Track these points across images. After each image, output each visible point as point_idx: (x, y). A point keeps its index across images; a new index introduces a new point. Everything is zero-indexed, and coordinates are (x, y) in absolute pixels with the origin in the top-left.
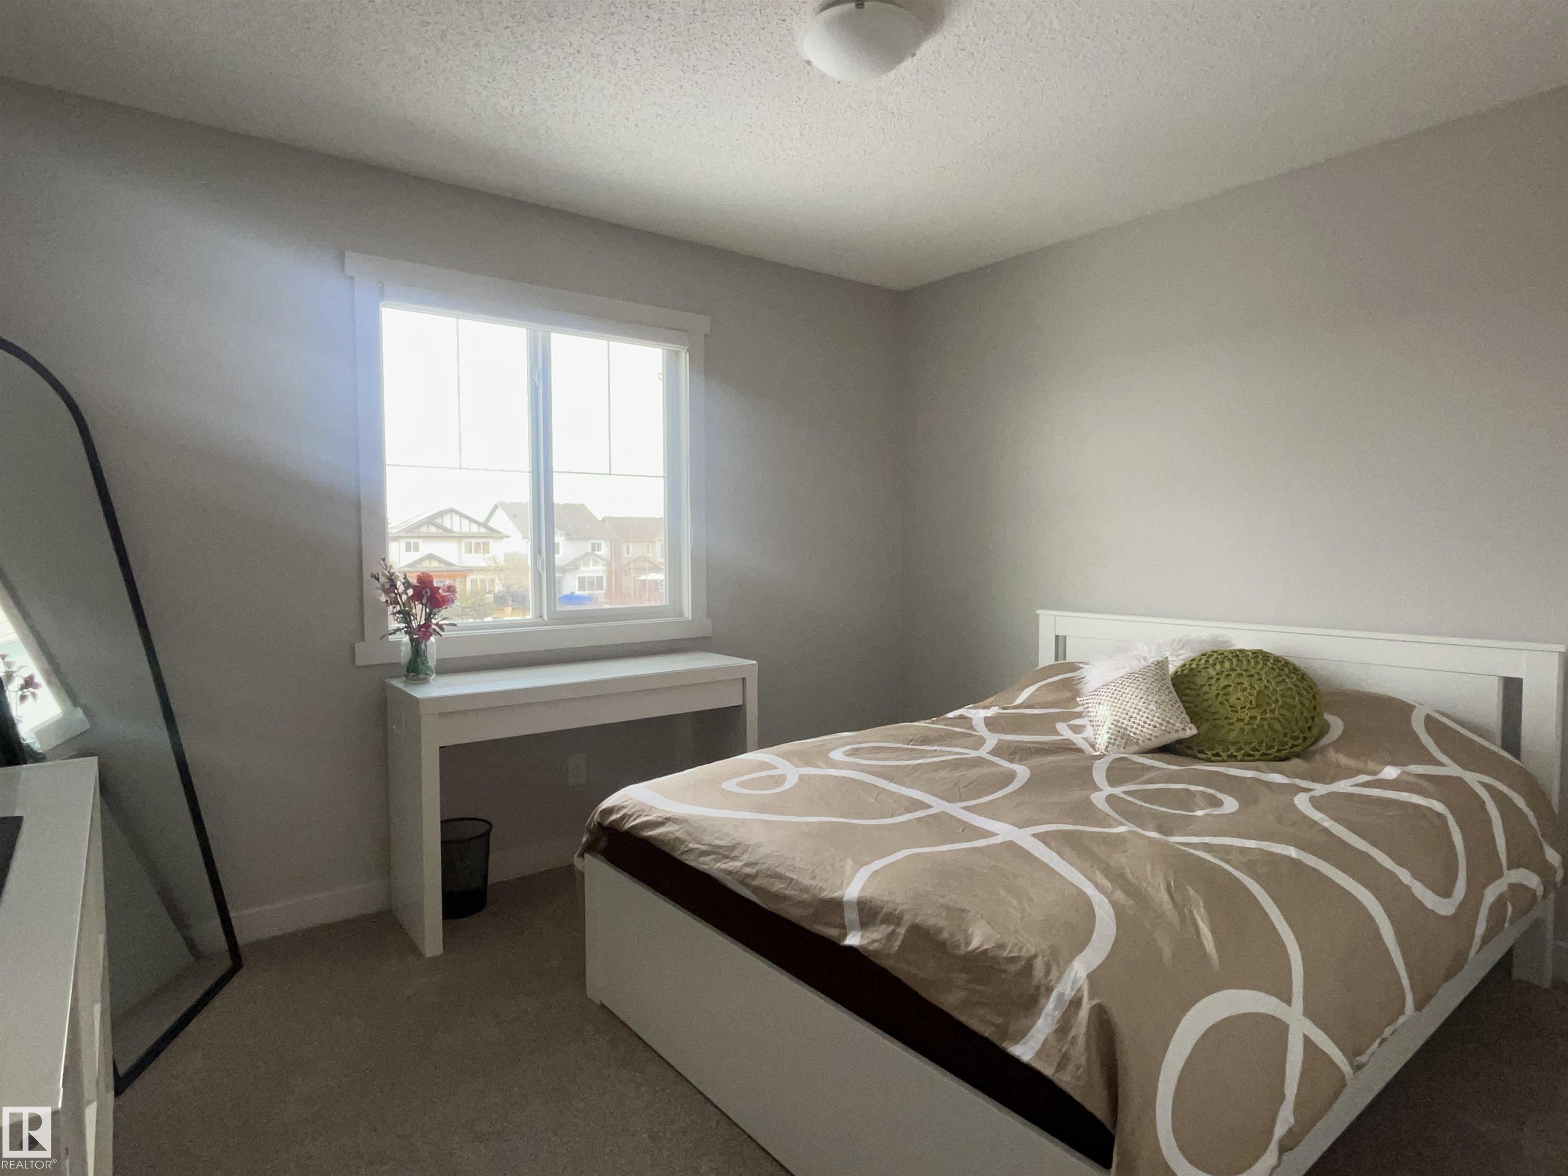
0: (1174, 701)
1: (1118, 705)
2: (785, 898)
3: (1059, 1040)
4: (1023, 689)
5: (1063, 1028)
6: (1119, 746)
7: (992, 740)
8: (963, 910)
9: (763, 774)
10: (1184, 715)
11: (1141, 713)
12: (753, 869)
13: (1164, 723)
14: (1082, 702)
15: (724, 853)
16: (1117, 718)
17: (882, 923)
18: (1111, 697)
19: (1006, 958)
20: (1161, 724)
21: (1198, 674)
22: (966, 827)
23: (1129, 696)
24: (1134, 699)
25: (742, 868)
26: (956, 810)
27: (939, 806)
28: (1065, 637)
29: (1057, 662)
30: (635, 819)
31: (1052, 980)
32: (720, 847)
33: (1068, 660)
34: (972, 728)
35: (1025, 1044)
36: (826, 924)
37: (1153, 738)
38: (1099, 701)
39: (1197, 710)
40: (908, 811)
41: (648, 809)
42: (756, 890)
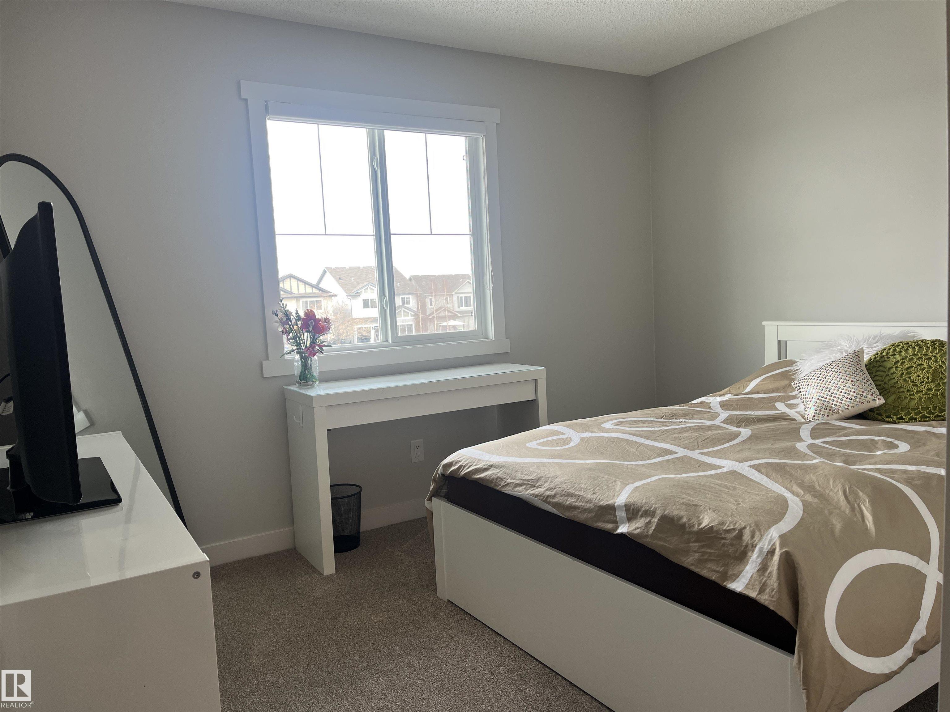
0: (866, 379)
1: (822, 385)
2: (575, 508)
3: (760, 576)
4: (751, 381)
5: (763, 568)
6: (823, 415)
7: (724, 415)
8: (696, 505)
9: (555, 438)
10: (875, 389)
11: (840, 390)
12: (552, 492)
13: (859, 396)
14: (795, 385)
15: (532, 484)
16: (821, 395)
17: (642, 516)
18: (817, 380)
19: (725, 530)
20: (856, 397)
21: (887, 360)
22: (701, 464)
23: (831, 378)
24: (835, 380)
25: (545, 492)
26: (695, 455)
27: (681, 452)
28: (786, 341)
29: (779, 361)
30: (468, 468)
31: (755, 540)
32: (528, 480)
33: (788, 359)
34: (710, 408)
35: (738, 582)
36: (604, 522)
37: (850, 408)
38: (807, 384)
39: (886, 386)
40: (660, 456)
41: (477, 461)
42: (556, 505)
